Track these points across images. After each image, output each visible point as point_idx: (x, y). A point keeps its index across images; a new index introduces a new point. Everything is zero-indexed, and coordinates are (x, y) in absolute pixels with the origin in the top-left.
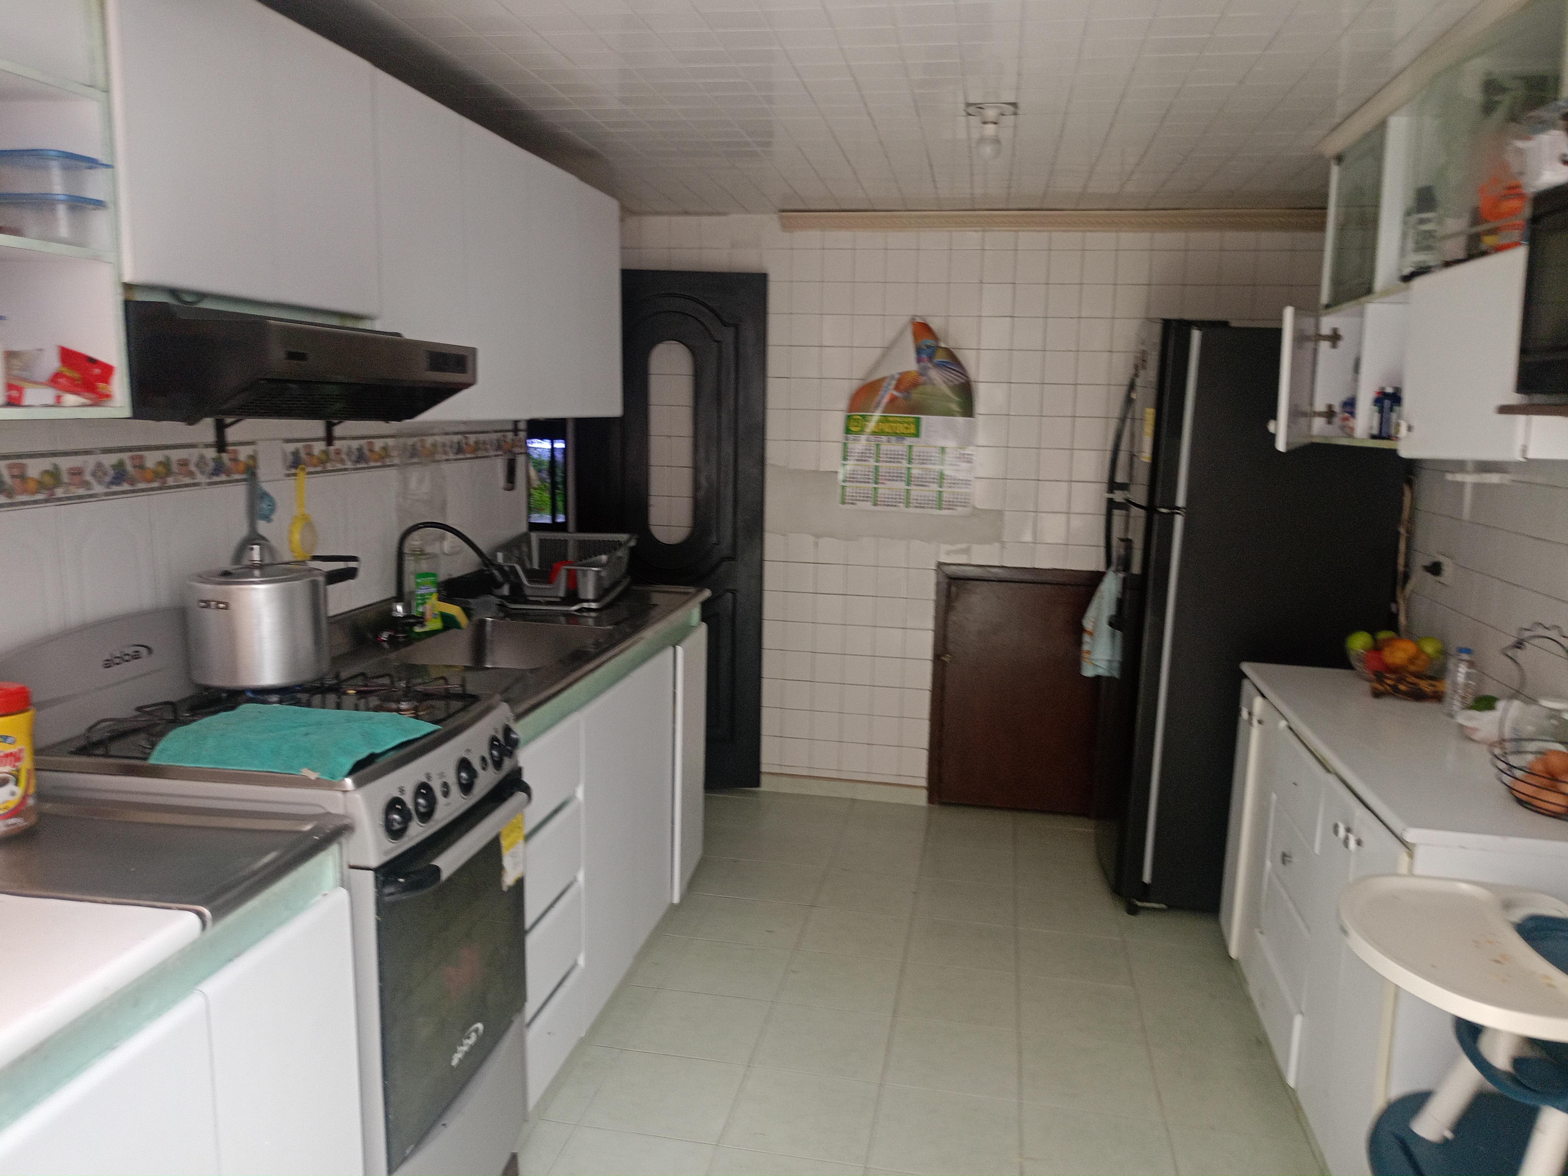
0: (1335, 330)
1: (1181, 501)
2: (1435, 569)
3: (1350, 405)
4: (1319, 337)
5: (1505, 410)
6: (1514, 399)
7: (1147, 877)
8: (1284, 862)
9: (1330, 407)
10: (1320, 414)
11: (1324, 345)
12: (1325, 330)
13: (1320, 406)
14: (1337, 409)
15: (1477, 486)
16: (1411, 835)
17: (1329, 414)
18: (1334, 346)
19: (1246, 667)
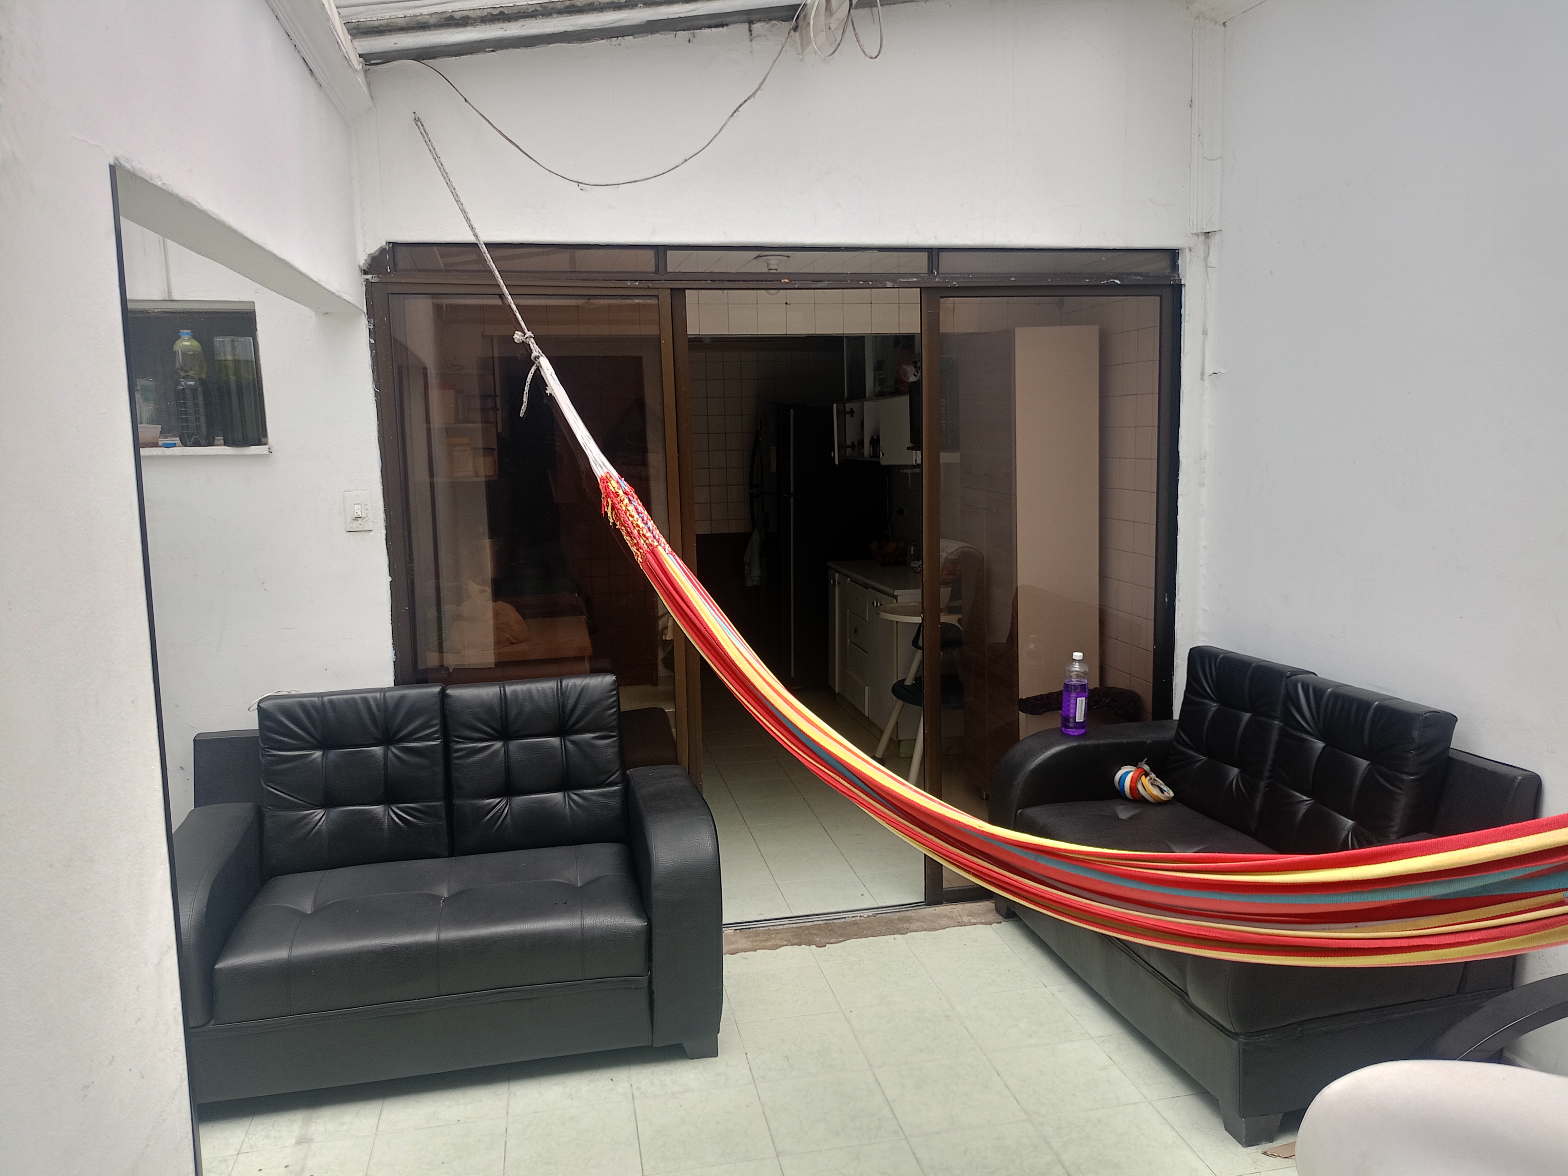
0: (852, 409)
1: (792, 491)
2: (901, 512)
3: (861, 443)
4: (846, 413)
5: (908, 448)
6: (911, 445)
7: (793, 676)
8: (855, 633)
9: (853, 443)
10: (849, 447)
11: (848, 416)
12: (848, 409)
13: (849, 443)
14: (856, 444)
15: (912, 474)
16: (896, 593)
17: (853, 446)
18: (852, 416)
19: (829, 563)
